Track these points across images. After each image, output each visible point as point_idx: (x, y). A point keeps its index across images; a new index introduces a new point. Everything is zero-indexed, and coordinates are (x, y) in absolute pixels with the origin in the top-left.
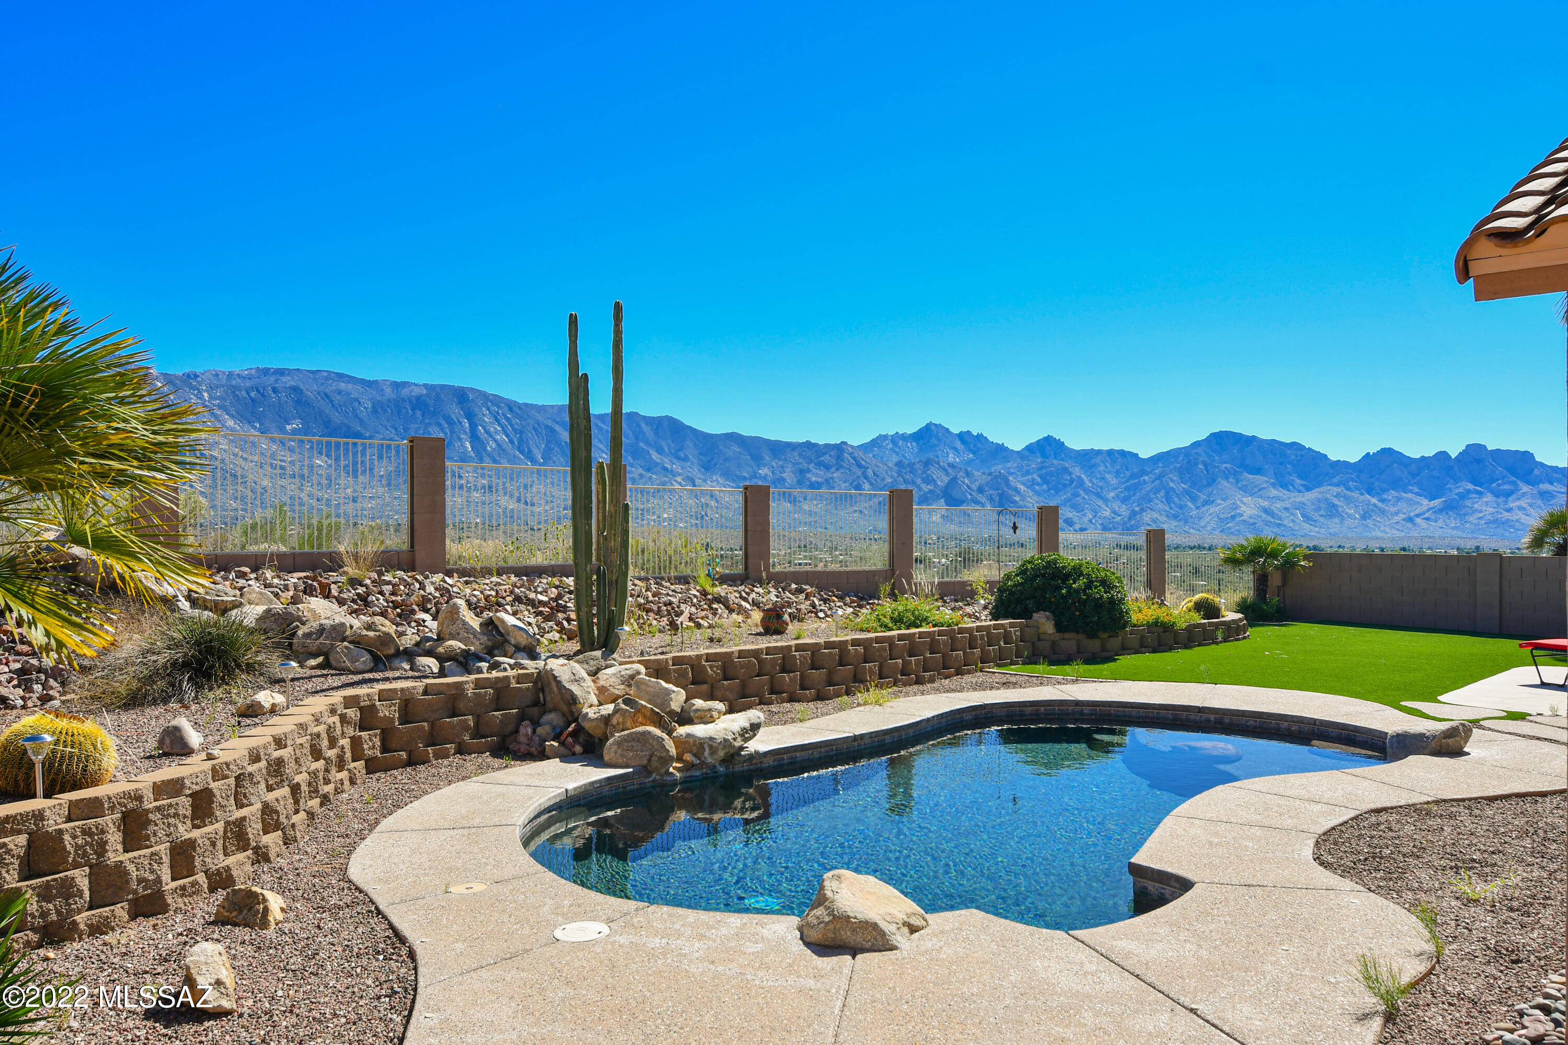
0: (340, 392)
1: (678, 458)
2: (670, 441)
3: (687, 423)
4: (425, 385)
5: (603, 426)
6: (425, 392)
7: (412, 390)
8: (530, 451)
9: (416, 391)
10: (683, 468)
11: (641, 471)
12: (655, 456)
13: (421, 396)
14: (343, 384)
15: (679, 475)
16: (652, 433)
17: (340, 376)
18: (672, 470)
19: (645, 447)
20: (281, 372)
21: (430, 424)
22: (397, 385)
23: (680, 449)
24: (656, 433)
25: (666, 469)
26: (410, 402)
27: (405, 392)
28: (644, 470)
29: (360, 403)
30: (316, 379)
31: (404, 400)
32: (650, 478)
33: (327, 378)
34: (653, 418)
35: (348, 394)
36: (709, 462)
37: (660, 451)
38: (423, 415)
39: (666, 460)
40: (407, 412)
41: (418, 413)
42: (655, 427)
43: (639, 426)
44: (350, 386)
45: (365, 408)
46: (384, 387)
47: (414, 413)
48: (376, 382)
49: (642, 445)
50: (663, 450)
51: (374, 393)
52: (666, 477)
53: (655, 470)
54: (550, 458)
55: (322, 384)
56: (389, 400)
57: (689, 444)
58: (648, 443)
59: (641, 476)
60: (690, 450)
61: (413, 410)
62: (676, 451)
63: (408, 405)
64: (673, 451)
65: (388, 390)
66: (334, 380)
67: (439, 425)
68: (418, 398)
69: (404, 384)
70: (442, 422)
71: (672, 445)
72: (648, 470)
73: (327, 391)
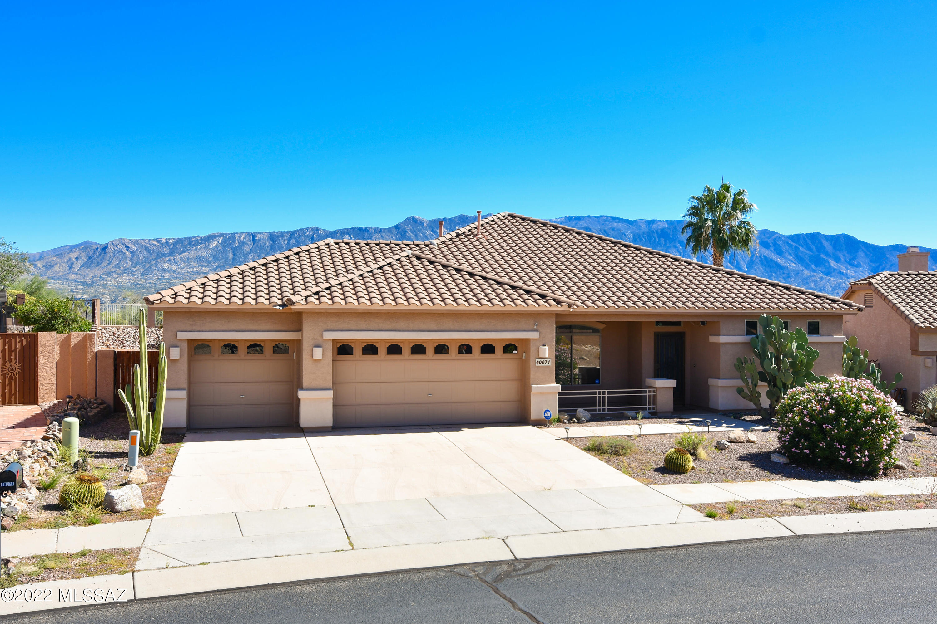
0: (613, 229)
1: (852, 265)
2: (845, 253)
3: (859, 239)
4: (667, 222)
5: (792, 243)
6: (667, 226)
7: (659, 225)
8: (738, 263)
9: (661, 226)
10: (855, 272)
11: (821, 275)
12: (833, 263)
13: (664, 228)
14: (615, 224)
15: (852, 277)
16: (831, 247)
17: (614, 219)
18: (846, 274)
19: (825, 258)
20: (579, 218)
21: (670, 247)
22: (649, 223)
23: (854, 259)
24: (834, 248)
25: (842, 273)
26: (657, 233)
27: (654, 226)
28: (825, 274)
29: (625, 235)
30: (599, 221)
31: (653, 232)
32: (829, 280)
33: (606, 221)
34: (832, 236)
35: (618, 230)
36: (878, 267)
37: (837, 260)
38: (665, 241)
39: (842, 266)
40: (655, 240)
41: (662, 240)
42: (833, 242)
43: (820, 242)
44: (620, 225)
45: (629, 238)
46: (641, 224)
47: (659, 240)
48: (636, 221)
49: (823, 256)
50: (840, 259)
51: (634, 228)
52: (842, 279)
53: (833, 274)
54: (753, 268)
55: (603, 224)
56: (644, 233)
57: (861, 254)
58: (827, 254)
59: (822, 279)
60: (862, 258)
61: (659, 237)
62: (850, 260)
63: (655, 235)
64: (848, 260)
65: (643, 226)
66: (610, 222)
67: (675, 247)
68: (663, 230)
69: (653, 222)
70: (678, 245)
71: (847, 255)
72: (827, 274)
73: (606, 228)
